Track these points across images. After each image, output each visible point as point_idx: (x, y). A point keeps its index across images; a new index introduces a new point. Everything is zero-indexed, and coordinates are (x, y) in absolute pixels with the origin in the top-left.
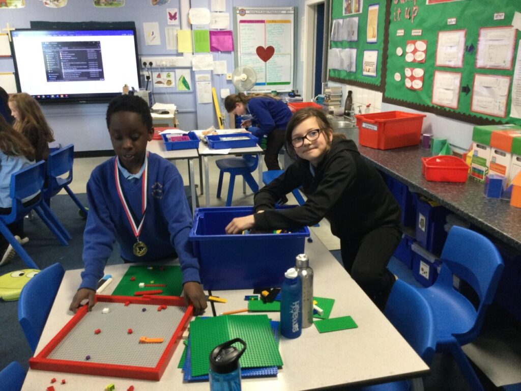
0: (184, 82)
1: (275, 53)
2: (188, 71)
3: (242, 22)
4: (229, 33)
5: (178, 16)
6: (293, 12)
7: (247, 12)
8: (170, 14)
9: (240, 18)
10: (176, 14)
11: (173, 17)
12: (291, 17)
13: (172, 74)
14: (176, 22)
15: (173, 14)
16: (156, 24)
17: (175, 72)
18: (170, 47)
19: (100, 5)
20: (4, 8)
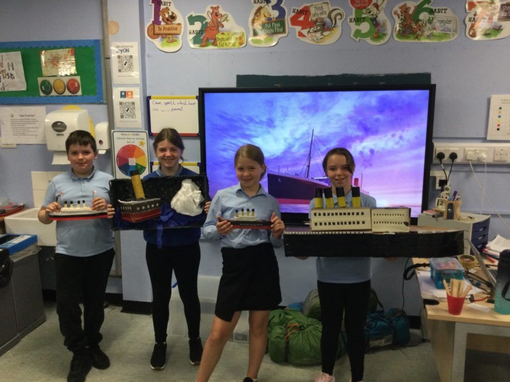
19: (408, 38)
20: (211, 47)
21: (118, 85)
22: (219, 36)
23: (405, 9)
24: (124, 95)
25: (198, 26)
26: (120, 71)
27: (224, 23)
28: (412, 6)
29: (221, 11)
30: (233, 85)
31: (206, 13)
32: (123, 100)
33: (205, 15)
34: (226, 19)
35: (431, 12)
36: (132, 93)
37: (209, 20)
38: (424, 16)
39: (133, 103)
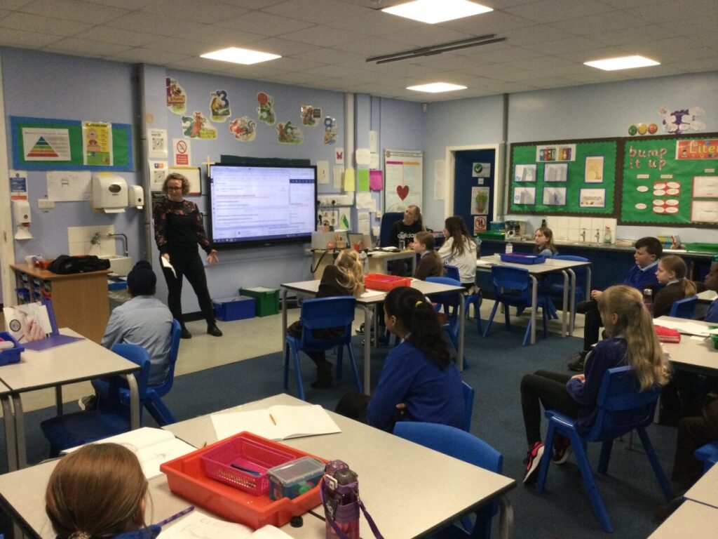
0: (345, 221)
1: (410, 192)
2: (349, 209)
3: (389, 163)
4: (380, 172)
5: (343, 156)
6: (421, 155)
7: (392, 154)
8: (337, 153)
9: (387, 159)
10: (342, 153)
11: (339, 157)
12: (420, 160)
13: (336, 212)
14: (341, 161)
15: (340, 154)
16: (327, 163)
17: (338, 210)
18: (337, 186)
19: (283, 141)
20: (197, 138)
21: (153, 159)
22: (201, 131)
23: (281, 127)
24: (157, 166)
25: (188, 124)
26: (154, 149)
27: (204, 123)
28: (284, 124)
29: (202, 116)
30: (219, 161)
31: (193, 117)
32: (157, 170)
33: (192, 117)
34: (205, 121)
35: (292, 129)
36: (163, 165)
37: (195, 121)
38: (289, 130)
39: (164, 172)
